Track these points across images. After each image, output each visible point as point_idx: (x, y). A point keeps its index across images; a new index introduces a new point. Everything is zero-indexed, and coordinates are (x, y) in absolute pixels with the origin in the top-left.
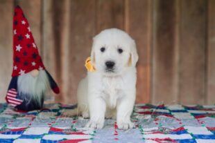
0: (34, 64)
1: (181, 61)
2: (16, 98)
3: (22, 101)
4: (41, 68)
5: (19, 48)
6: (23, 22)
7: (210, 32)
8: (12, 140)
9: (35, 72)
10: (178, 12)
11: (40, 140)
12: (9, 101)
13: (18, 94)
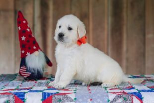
0: (35, 48)
1: (127, 50)
2: (26, 71)
3: (30, 73)
4: (39, 50)
5: (23, 38)
6: (24, 22)
7: (146, 31)
8: (25, 93)
9: (36, 53)
10: (125, 18)
11: (42, 92)
12: (22, 74)
13: (27, 69)
